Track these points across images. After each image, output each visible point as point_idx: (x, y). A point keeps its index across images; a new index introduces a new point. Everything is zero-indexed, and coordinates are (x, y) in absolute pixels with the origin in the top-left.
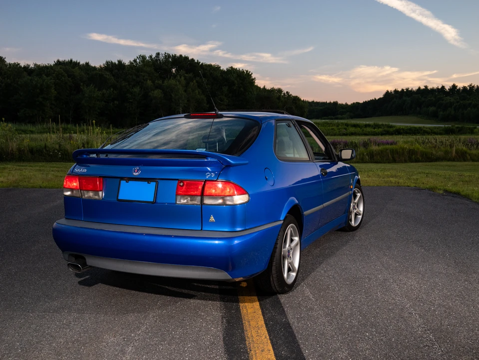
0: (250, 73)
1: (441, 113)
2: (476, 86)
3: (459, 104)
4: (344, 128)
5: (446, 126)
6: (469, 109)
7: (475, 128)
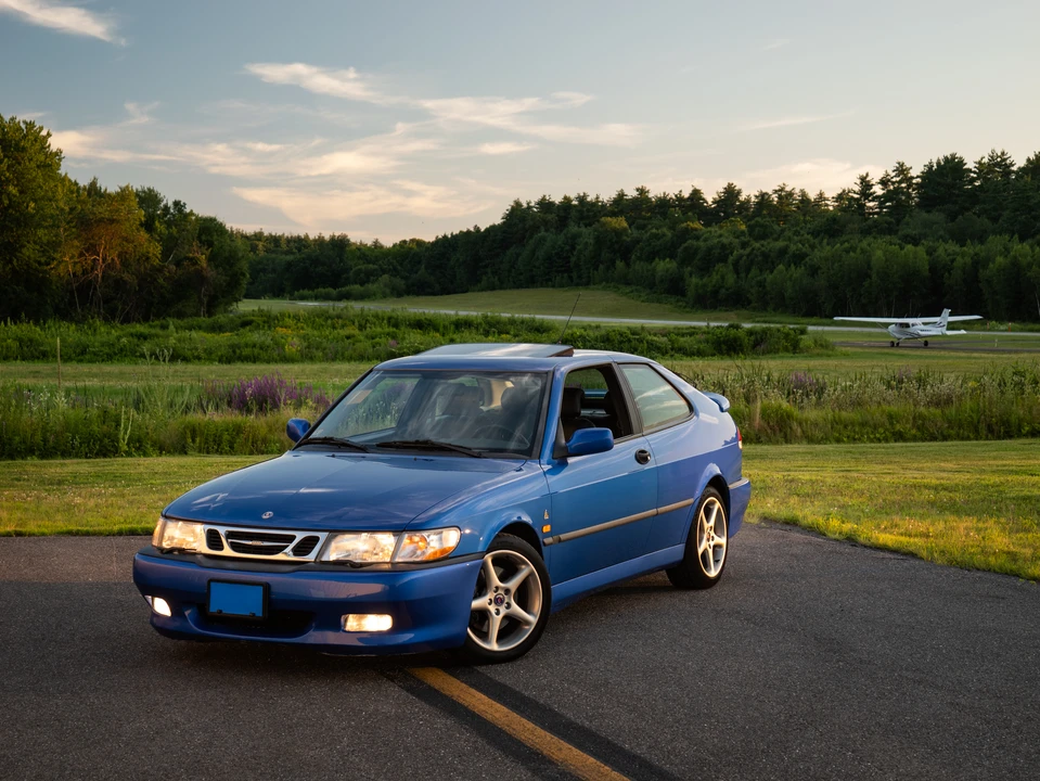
0: (44, 133)
1: (694, 280)
2: (797, 191)
3: (748, 250)
4: (388, 334)
5: (713, 324)
6: (781, 267)
7: (803, 332)
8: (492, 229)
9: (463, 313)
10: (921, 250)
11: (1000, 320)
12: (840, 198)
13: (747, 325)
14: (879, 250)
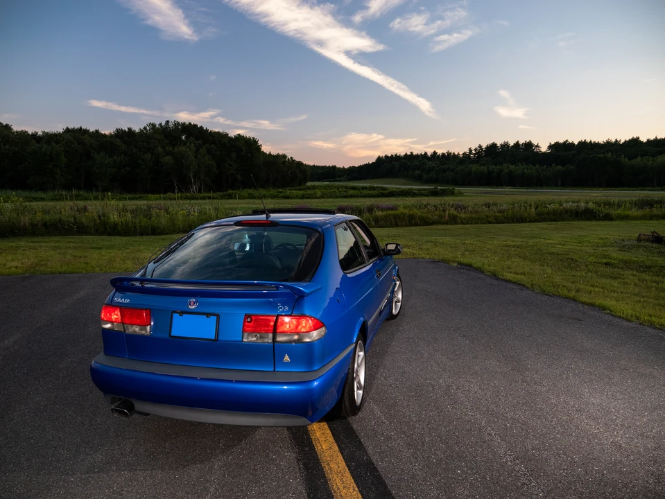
1: (425, 176)
2: (452, 152)
3: (439, 168)
4: (344, 191)
5: (430, 187)
6: (448, 172)
7: (454, 189)
8: (373, 163)
9: (364, 185)
10: (485, 167)
11: (507, 186)
12: (463, 154)
13: (439, 188)
14: (474, 167)
